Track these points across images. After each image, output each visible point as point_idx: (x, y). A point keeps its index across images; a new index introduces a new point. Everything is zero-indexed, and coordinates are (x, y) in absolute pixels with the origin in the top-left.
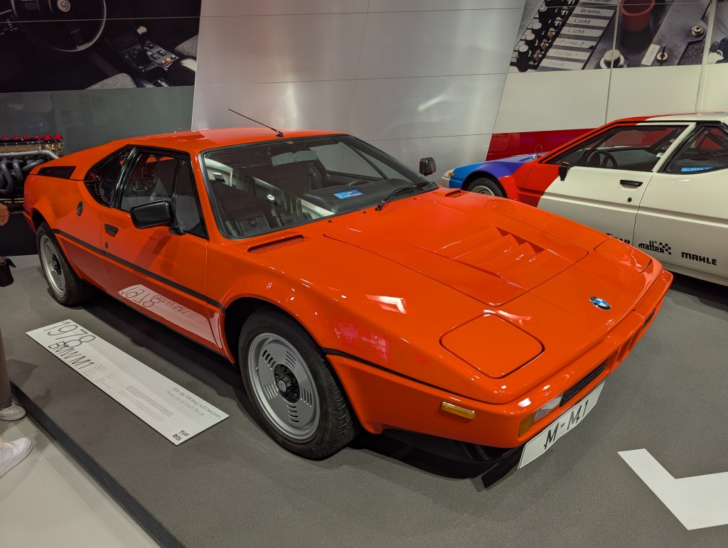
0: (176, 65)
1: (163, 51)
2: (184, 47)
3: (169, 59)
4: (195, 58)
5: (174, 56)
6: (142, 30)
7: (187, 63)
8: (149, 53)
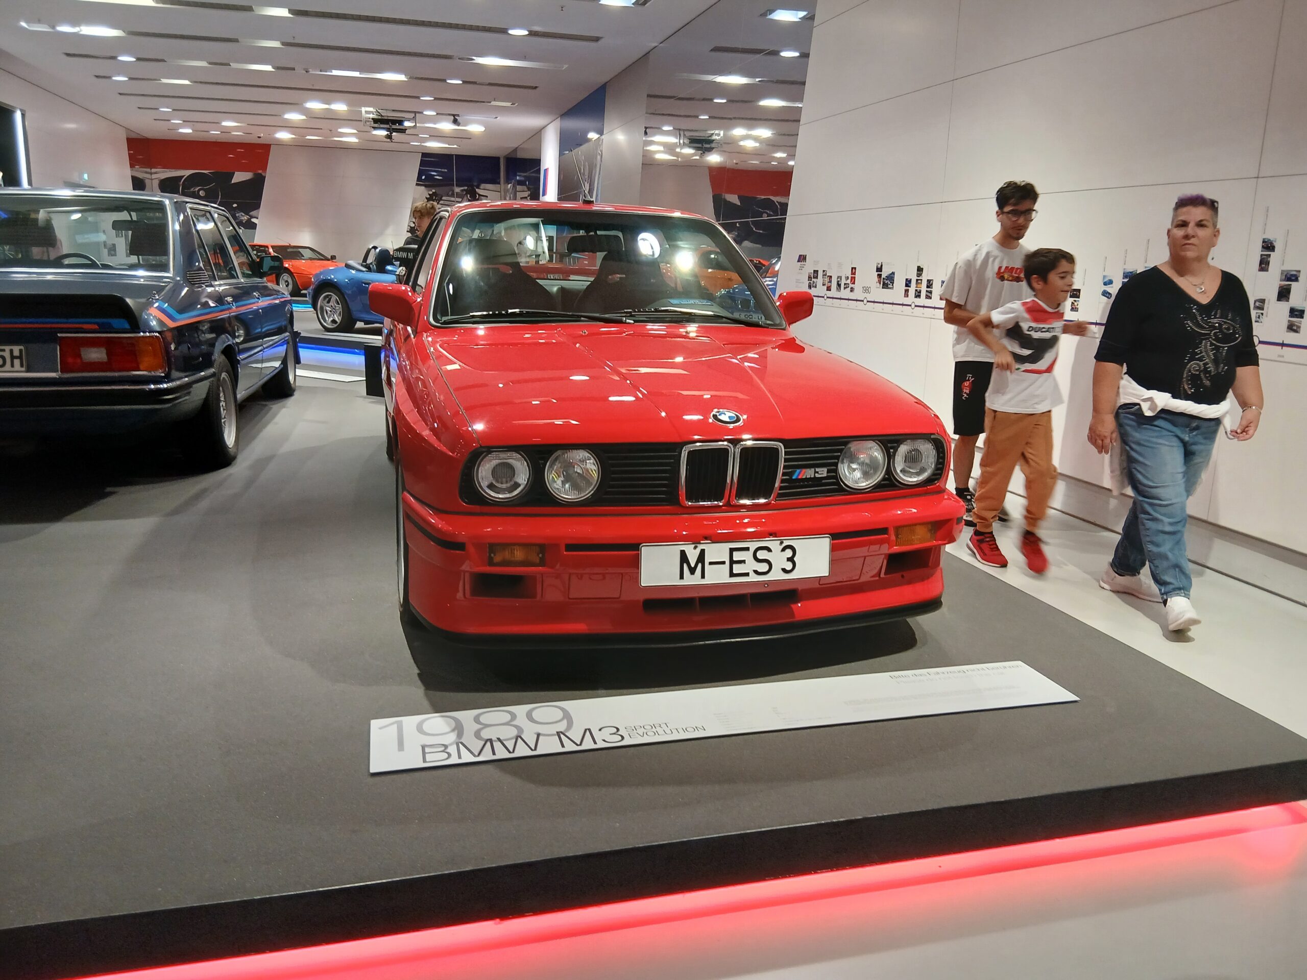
0: (249, 221)
1: (243, 214)
2: (253, 213)
3: (246, 218)
4: (257, 218)
5: (248, 217)
6: (235, 205)
7: (254, 220)
8: (237, 215)
